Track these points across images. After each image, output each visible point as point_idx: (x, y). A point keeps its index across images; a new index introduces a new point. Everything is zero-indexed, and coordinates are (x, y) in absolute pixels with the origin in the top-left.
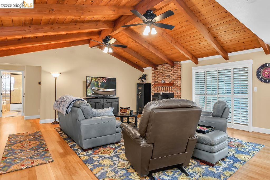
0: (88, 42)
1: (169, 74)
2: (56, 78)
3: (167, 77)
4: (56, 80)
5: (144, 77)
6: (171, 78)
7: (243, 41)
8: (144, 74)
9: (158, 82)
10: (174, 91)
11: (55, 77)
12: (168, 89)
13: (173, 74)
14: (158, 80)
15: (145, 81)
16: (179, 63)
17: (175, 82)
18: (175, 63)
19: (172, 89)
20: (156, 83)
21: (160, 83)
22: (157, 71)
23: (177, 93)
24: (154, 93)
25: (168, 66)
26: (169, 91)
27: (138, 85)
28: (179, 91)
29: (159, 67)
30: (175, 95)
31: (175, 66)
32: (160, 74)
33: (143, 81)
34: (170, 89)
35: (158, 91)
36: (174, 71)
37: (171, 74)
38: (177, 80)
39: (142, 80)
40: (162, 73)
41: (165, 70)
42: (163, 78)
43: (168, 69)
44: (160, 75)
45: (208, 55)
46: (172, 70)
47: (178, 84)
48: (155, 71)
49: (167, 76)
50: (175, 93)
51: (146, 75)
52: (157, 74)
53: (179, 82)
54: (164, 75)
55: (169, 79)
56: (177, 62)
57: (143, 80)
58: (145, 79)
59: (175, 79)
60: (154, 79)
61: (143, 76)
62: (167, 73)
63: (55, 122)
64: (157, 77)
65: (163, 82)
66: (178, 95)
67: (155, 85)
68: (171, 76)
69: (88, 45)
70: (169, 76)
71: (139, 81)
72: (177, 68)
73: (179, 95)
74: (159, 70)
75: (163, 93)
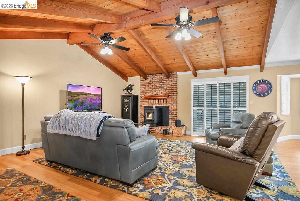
0: (66, 36)
1: (163, 86)
2: (23, 85)
3: (160, 89)
4: (23, 87)
5: (130, 88)
6: (166, 90)
7: (246, 58)
8: (130, 84)
9: (149, 93)
10: (169, 104)
11: (23, 83)
12: (162, 102)
13: (168, 85)
14: (148, 92)
15: (130, 92)
16: (175, 74)
17: (170, 94)
18: (171, 73)
19: (166, 101)
20: (147, 95)
21: (151, 95)
22: (147, 81)
23: (173, 106)
24: (143, 106)
25: (162, 76)
26: (163, 104)
27: (123, 97)
28: (175, 104)
29: (150, 78)
30: (170, 108)
31: (170, 77)
32: (152, 84)
33: (129, 93)
34: (165, 102)
35: (149, 104)
36: (169, 82)
37: (165, 85)
38: (172, 92)
39: (127, 91)
40: (154, 84)
41: (158, 81)
42: (156, 89)
43: (161, 80)
44: (152, 86)
45: (208, 68)
46: (166, 81)
47: (174, 96)
48: (145, 81)
49: (160, 87)
50: (170, 106)
51: (132, 85)
52: (147, 85)
53: (175, 94)
54: (156, 86)
55: (163, 91)
56: (173, 73)
57: (129, 91)
58: (131, 90)
59: (170, 91)
60: (143, 90)
61: (129, 86)
62: (160, 84)
63: (23, 151)
64: (147, 88)
65: (155, 94)
66: (174, 108)
67: (145, 98)
68: (165, 87)
69: (66, 40)
70: (163, 87)
71: (124, 93)
72: (172, 79)
73: (176, 108)
74: (149, 81)
75: (156, 107)
